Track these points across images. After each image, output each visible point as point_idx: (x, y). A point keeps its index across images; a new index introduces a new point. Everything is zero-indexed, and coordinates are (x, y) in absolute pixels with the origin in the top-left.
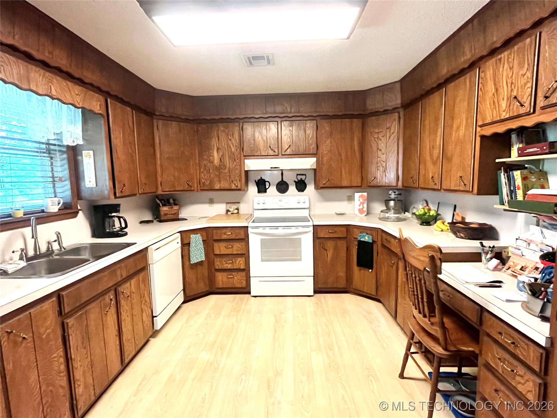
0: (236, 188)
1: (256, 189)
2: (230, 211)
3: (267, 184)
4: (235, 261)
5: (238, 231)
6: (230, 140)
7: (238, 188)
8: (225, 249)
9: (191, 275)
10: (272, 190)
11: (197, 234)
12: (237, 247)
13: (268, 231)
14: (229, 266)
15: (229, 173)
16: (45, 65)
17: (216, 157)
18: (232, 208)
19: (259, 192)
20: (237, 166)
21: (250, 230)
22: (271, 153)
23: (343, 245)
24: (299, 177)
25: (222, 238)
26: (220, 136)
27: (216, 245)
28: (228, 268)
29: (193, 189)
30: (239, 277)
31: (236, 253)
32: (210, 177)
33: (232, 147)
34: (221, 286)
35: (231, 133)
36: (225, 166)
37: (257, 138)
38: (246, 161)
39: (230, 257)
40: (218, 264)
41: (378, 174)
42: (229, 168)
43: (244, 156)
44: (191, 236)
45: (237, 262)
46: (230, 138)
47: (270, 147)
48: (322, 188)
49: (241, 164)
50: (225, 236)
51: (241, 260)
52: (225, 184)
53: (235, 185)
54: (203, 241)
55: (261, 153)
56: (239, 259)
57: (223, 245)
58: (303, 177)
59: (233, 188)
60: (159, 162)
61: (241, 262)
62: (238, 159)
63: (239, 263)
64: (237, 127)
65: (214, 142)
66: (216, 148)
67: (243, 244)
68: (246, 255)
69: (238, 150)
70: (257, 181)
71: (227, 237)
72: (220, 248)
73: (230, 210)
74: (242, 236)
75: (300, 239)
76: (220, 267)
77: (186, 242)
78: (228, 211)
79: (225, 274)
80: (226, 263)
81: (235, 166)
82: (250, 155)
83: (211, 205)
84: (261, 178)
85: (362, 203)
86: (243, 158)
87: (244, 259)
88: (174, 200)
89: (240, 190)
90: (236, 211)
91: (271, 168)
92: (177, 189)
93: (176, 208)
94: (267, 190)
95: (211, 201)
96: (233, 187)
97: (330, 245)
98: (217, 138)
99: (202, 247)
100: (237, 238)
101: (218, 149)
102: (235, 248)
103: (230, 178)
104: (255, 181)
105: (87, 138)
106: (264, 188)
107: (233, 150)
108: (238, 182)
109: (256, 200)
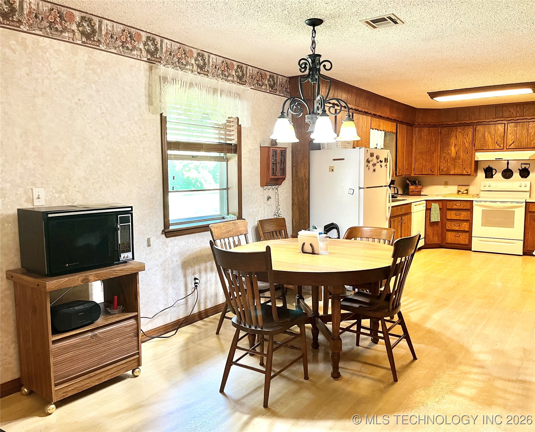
0: (466, 174)
1: (484, 175)
2: (461, 192)
3: (494, 171)
4: (462, 225)
5: (465, 203)
7: (468, 174)
8: (455, 216)
9: (429, 229)
10: (498, 176)
11: (436, 203)
12: (463, 215)
13: (487, 204)
14: (457, 228)
15: (463, 162)
16: (380, 117)
17: (453, 150)
18: (463, 189)
19: (486, 177)
20: (469, 157)
21: (474, 202)
22: (498, 147)
24: (523, 166)
25: (453, 208)
26: (457, 135)
27: (448, 212)
29: (434, 173)
30: (464, 237)
31: (463, 219)
32: (447, 165)
33: (466, 143)
34: (449, 241)
35: (466, 133)
36: (459, 158)
37: (486, 136)
38: (476, 154)
39: (458, 222)
40: (449, 226)
42: (463, 159)
43: (475, 150)
44: (432, 204)
45: (463, 226)
46: (465, 137)
47: (497, 143)
49: (472, 156)
50: (456, 206)
52: (458, 171)
53: (466, 171)
54: (440, 209)
55: (489, 148)
56: (465, 223)
57: (453, 212)
58: (527, 166)
60: (414, 155)
61: (466, 226)
62: (470, 152)
64: (471, 129)
65: (453, 141)
66: (454, 144)
67: (469, 213)
68: (470, 221)
69: (471, 146)
71: (457, 207)
72: (451, 215)
73: (461, 190)
74: (469, 207)
75: (514, 211)
76: (450, 229)
77: (428, 207)
78: (459, 191)
79: (454, 233)
80: (455, 226)
81: (467, 157)
82: (480, 149)
83: (445, 187)
84: (489, 166)
86: (474, 151)
87: (468, 223)
88: (419, 182)
89: (470, 175)
90: (465, 192)
91: (496, 159)
92: (423, 173)
93: (419, 187)
94: (494, 176)
95: (446, 184)
96: (465, 173)
98: (455, 138)
99: (439, 212)
100: (464, 208)
101: (455, 145)
102: (462, 216)
103: (463, 166)
104: (484, 169)
105: (385, 144)
106: (490, 174)
107: (467, 145)
108: (469, 169)
109: (483, 184)
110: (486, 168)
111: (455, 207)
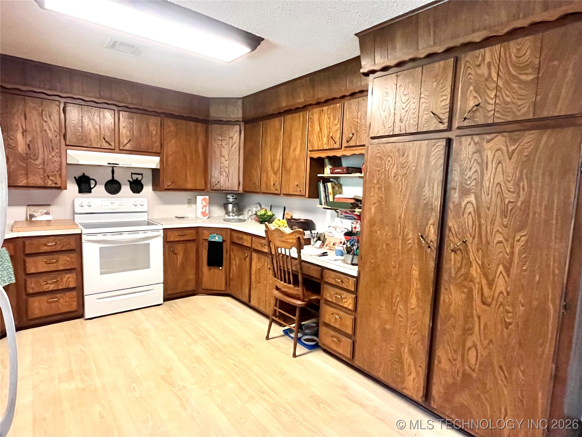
0: (53, 185)
1: (76, 188)
2: (35, 217)
3: (92, 182)
4: (62, 279)
5: (65, 239)
6: (46, 122)
7: (57, 186)
8: (45, 265)
10: (99, 190)
12: (63, 261)
13: (109, 237)
14: (52, 287)
15: (44, 165)
17: (21, 141)
19: (80, 191)
20: (55, 157)
21: (84, 237)
22: (106, 146)
23: (192, 247)
24: (135, 177)
25: (41, 251)
26: (28, 113)
27: (29, 261)
28: (50, 289)
30: (67, 299)
31: (62, 268)
33: (48, 131)
34: (37, 315)
35: (47, 113)
36: (36, 156)
37: (86, 124)
38: (69, 152)
39: (53, 275)
40: (33, 286)
41: (222, 179)
42: (44, 159)
43: (67, 145)
45: (65, 280)
46: (45, 119)
47: (104, 139)
48: (166, 190)
49: (62, 155)
50: (46, 247)
51: (69, 277)
52: (35, 180)
53: (52, 181)
55: (91, 145)
56: (67, 276)
57: (41, 259)
58: (139, 177)
59: (48, 186)
61: (69, 280)
62: (57, 149)
63: (67, 280)
64: (56, 107)
66: (21, 129)
67: (73, 255)
68: (78, 270)
70: (77, 178)
71: (49, 249)
74: (73, 246)
75: (149, 244)
76: (37, 290)
78: (31, 216)
79: (45, 298)
80: (47, 284)
81: (53, 157)
82: (76, 145)
84: (84, 174)
85: (205, 206)
86: (64, 147)
87: (74, 274)
91: (108, 164)
94: (92, 190)
96: (50, 183)
97: (180, 248)
98: (24, 117)
99: (10, 264)
100: (64, 249)
101: (24, 132)
102: (61, 262)
103: (44, 172)
104: (75, 178)
106: (88, 187)
107: (50, 135)
108: (58, 178)
109: (77, 202)
110: (79, 177)
111: (44, 249)
